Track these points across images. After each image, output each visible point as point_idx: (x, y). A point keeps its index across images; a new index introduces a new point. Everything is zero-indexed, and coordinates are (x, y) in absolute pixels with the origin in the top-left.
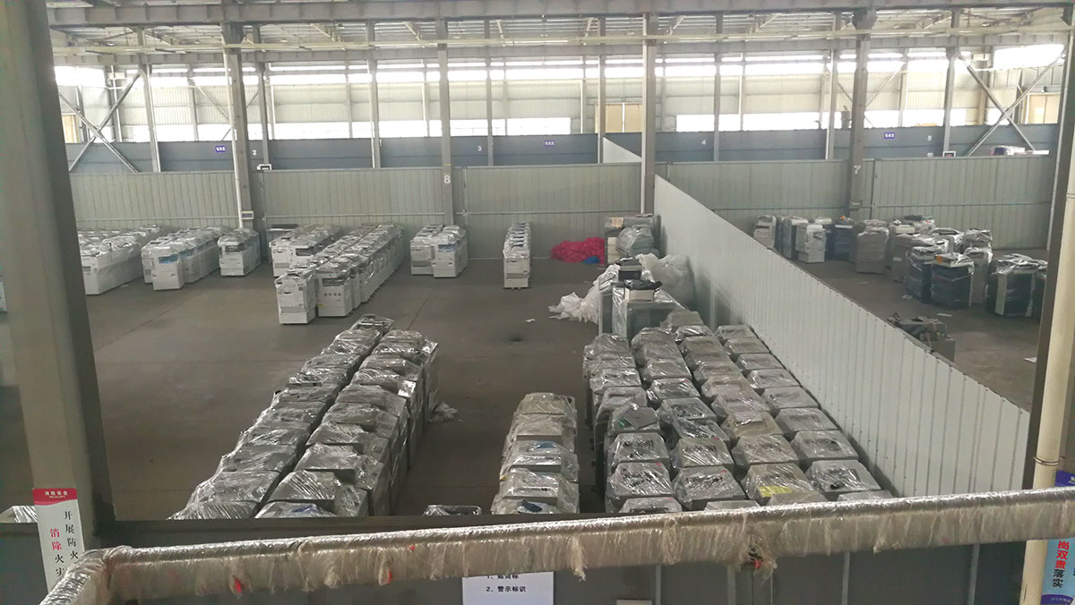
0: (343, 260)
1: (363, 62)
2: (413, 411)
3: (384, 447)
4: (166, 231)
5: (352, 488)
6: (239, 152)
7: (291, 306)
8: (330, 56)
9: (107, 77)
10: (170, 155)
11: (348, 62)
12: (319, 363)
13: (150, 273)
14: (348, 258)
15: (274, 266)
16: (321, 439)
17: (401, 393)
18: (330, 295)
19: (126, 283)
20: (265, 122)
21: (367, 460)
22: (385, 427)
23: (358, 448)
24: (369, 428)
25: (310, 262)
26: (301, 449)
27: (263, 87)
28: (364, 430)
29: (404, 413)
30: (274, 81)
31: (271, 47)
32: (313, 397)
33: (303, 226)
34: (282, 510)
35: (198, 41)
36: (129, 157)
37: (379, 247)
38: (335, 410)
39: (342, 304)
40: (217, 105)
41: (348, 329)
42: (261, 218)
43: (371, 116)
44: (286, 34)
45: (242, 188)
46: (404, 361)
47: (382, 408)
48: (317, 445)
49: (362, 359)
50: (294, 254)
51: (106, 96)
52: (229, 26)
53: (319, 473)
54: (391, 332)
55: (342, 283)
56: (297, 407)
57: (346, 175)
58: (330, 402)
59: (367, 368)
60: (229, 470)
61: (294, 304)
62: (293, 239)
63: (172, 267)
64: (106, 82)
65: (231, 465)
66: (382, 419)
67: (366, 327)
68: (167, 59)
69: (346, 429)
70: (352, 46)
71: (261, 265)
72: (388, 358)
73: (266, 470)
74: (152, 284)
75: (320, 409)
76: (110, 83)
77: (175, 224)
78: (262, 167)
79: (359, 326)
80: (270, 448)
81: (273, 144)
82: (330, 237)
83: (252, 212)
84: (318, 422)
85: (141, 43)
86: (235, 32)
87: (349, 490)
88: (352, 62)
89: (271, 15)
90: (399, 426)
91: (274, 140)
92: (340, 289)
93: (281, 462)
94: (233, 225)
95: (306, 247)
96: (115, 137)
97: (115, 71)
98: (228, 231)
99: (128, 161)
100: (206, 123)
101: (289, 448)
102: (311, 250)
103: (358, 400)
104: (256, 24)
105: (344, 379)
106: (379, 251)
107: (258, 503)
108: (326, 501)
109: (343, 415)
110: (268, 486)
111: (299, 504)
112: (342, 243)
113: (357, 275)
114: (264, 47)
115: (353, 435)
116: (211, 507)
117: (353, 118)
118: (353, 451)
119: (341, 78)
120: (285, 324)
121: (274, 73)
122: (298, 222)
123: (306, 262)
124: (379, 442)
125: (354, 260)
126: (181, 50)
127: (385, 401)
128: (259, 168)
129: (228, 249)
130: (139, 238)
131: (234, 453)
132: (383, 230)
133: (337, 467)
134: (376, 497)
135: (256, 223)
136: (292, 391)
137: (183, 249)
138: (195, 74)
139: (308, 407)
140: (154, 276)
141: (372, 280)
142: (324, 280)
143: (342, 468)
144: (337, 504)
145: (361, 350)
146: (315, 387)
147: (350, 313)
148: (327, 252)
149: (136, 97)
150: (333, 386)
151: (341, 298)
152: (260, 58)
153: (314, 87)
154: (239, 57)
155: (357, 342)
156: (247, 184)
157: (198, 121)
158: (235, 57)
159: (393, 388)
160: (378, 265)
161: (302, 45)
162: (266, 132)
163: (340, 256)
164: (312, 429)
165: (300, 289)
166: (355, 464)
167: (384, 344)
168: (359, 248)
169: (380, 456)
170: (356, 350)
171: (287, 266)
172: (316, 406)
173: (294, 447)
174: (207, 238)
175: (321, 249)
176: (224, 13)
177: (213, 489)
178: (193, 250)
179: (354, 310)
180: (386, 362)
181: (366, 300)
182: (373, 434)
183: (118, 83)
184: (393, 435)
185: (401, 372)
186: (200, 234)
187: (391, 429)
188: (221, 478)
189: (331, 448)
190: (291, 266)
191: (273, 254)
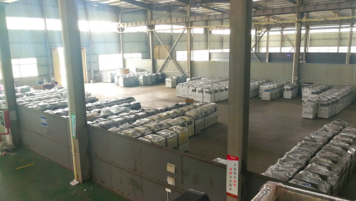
0: (330, 98)
1: (348, 24)
2: (353, 160)
3: (340, 171)
4: (268, 81)
5: (325, 182)
6: (296, 57)
7: (307, 112)
8: (334, 22)
9: (256, 32)
10: (272, 57)
11: (341, 24)
12: (317, 134)
13: (261, 95)
14: (332, 97)
15: (302, 97)
16: (315, 161)
17: (349, 152)
18: (323, 110)
19: (254, 97)
20: (306, 46)
21: (332, 174)
22: (341, 163)
23: (329, 168)
24: (335, 162)
25: (316, 97)
26: (307, 163)
27: (307, 34)
28: (332, 162)
29: (349, 160)
30: (311, 32)
31: (311, 20)
32: (313, 146)
33: (315, 84)
34: (298, 183)
35: (286, 19)
36: (259, 57)
37: (345, 95)
38: (322, 152)
39: (327, 113)
40: (289, 40)
41: (330, 123)
42: (300, 80)
43: (348, 44)
44: (318, 15)
45: (295, 69)
46: (352, 140)
47: (341, 156)
48: (313, 163)
49: (334, 135)
50: (311, 93)
51: (255, 38)
52: (299, 13)
53: (313, 173)
54: (347, 128)
55: (328, 106)
56: (307, 148)
57: (335, 67)
58: (320, 149)
59: (336, 139)
60: (280, 164)
61: (308, 111)
62: (311, 88)
63: (268, 93)
64: (256, 33)
65: (282, 162)
66: (340, 160)
67: (337, 124)
68: (276, 26)
69: (325, 160)
70: (343, 18)
71: (298, 96)
72: (344, 137)
73: (293, 167)
74: (261, 98)
75: (316, 150)
76: (257, 34)
77: (271, 79)
78: (302, 62)
79: (334, 123)
80: (296, 160)
81: (307, 54)
82: (325, 89)
83: (297, 77)
84: (314, 155)
85: (268, 21)
86: (301, 15)
87: (324, 183)
88: (343, 24)
89: (315, 9)
90: (347, 164)
91: (307, 53)
92: (327, 108)
93: (299, 166)
94: (290, 81)
95: (316, 91)
96: (256, 51)
97: (259, 30)
98: (288, 83)
99: (259, 58)
100: (284, 47)
101: (303, 162)
102: (317, 93)
103: (332, 150)
104: (308, 12)
105: (326, 142)
106: (345, 96)
107: (290, 178)
108: (315, 184)
109: (324, 155)
110: (294, 173)
111: (305, 182)
112: (330, 91)
113: (335, 104)
114: (309, 20)
115: (328, 163)
116: (274, 174)
117: (339, 45)
118: (327, 169)
119: (337, 30)
120: (304, 118)
121: (311, 29)
122: (313, 82)
123: (315, 97)
124: (338, 169)
125: (334, 98)
126: (281, 22)
127: (342, 154)
128: (301, 62)
129: (287, 89)
130: (259, 83)
131: (283, 158)
132: (348, 88)
133: (320, 173)
134: (334, 188)
135: (298, 82)
136: (306, 142)
137: (273, 88)
138: (283, 30)
139: (311, 149)
140: (262, 96)
141: (340, 107)
142: (321, 104)
143: (322, 174)
144: (319, 186)
145: (334, 132)
146: (314, 142)
147: (330, 118)
148: (324, 94)
149: (264, 38)
150: (321, 143)
151: (327, 111)
152: (308, 24)
153: (326, 34)
154: (301, 24)
155: (332, 129)
156: (297, 68)
157: (282, 46)
158: (299, 24)
159: (346, 149)
160: (343, 101)
161: (325, 18)
162: (305, 50)
163: (329, 96)
164: (312, 157)
165: (312, 106)
166: (328, 174)
167: (343, 132)
168: (337, 94)
169: (338, 173)
170: (332, 132)
171: (307, 97)
172: (314, 149)
173: (305, 162)
174: (280, 85)
175: (321, 93)
176: (298, 9)
177: (275, 169)
178: (275, 88)
179: (331, 117)
180: (344, 139)
181: (337, 114)
182: (335, 165)
183: (259, 34)
184: (344, 167)
185: (350, 144)
186: (278, 83)
187: (343, 164)
188: (278, 166)
189: (319, 166)
190: (309, 98)
191: (303, 93)
